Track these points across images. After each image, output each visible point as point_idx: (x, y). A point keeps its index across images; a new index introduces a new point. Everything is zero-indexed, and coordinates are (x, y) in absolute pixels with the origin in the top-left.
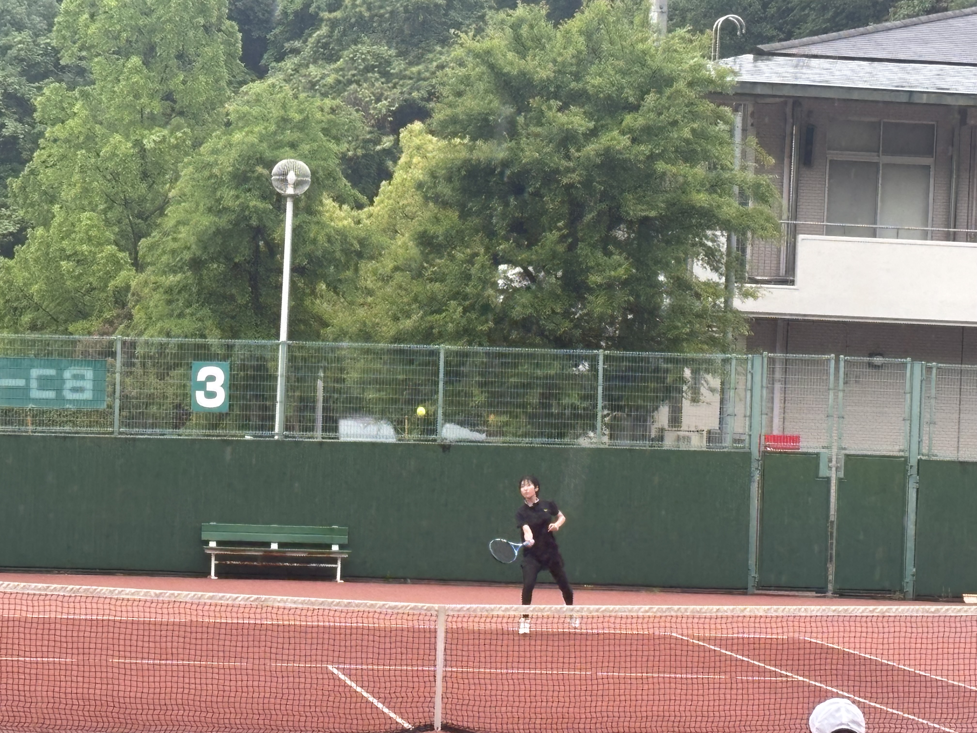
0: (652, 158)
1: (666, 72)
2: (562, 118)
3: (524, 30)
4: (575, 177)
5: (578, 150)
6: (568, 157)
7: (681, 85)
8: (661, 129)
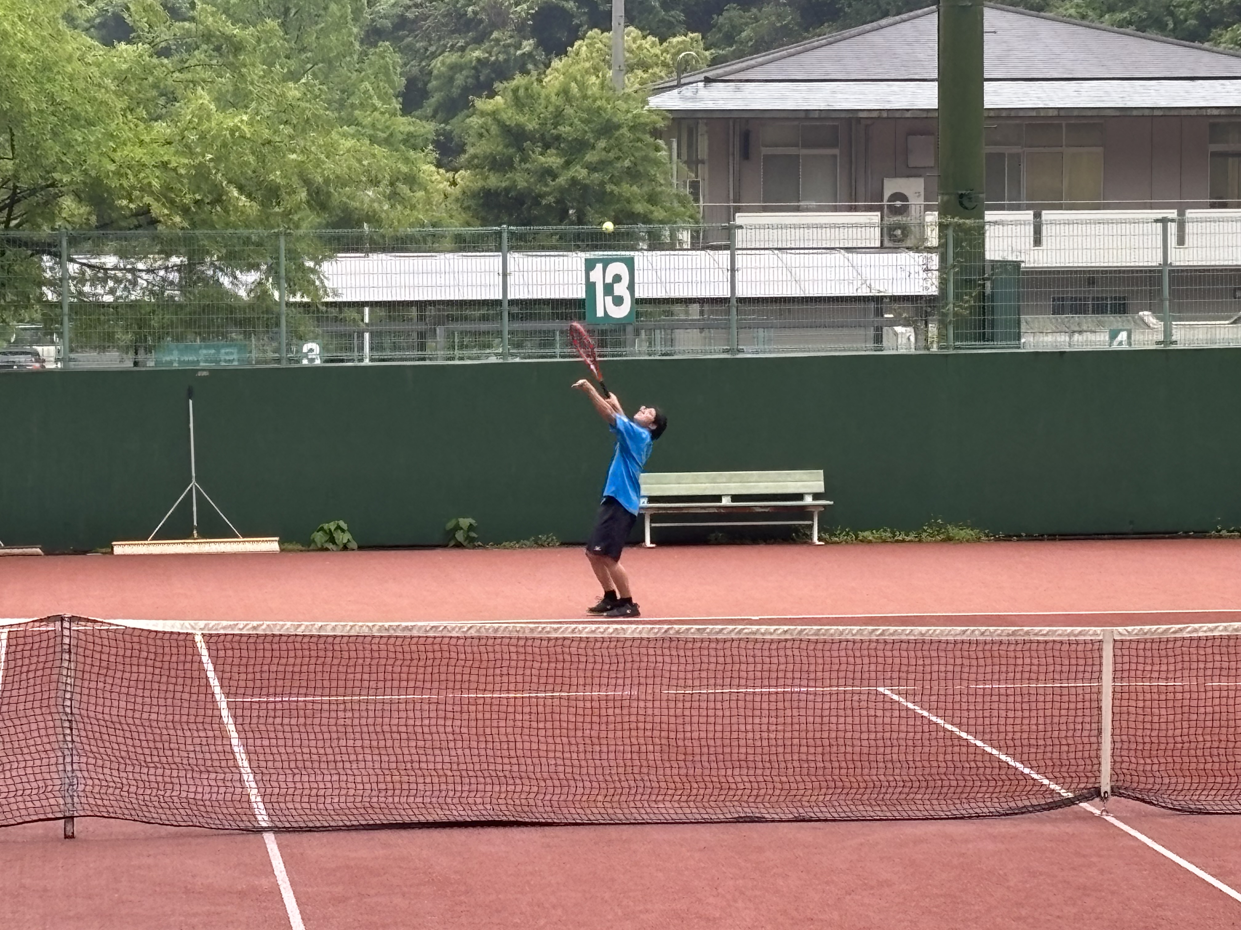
0: (602, 184)
1: (615, 120)
2: (542, 159)
3: (521, 92)
4: (551, 199)
5: (553, 180)
6: (547, 185)
7: (624, 130)
8: (610, 163)
